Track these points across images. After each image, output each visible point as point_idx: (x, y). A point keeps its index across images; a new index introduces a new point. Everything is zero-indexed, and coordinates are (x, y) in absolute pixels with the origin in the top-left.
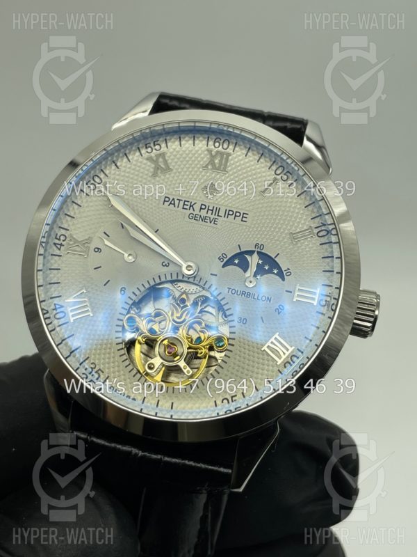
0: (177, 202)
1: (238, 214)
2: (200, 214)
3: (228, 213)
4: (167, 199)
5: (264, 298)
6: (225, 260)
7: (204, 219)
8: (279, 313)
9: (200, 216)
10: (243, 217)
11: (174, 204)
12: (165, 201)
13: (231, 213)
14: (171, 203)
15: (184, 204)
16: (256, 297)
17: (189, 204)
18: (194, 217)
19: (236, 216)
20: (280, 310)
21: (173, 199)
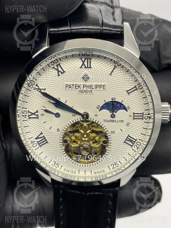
0: (72, 86)
1: (101, 86)
2: (84, 89)
3: (96, 86)
4: (67, 86)
5: (120, 121)
6: (100, 108)
7: (86, 91)
8: (128, 126)
9: (84, 91)
10: (103, 87)
11: (71, 87)
12: (66, 87)
13: (97, 86)
14: (69, 87)
15: (75, 87)
16: (117, 121)
17: (77, 86)
18: (82, 92)
19: (100, 87)
20: (128, 125)
21: (70, 85)
